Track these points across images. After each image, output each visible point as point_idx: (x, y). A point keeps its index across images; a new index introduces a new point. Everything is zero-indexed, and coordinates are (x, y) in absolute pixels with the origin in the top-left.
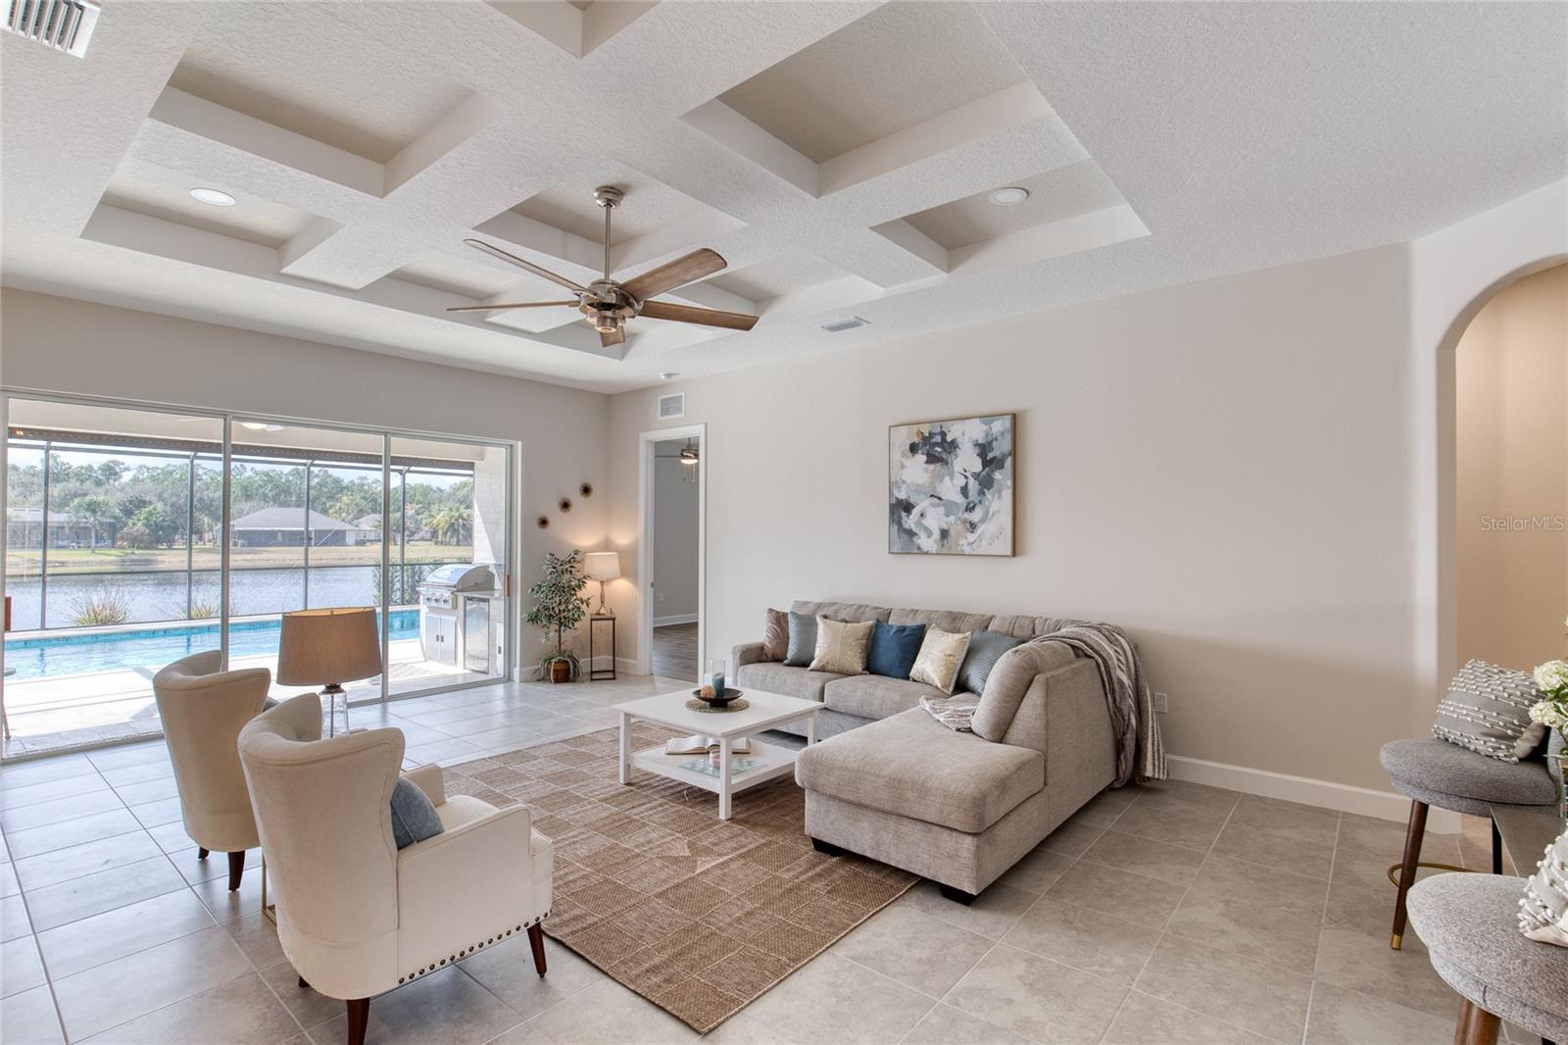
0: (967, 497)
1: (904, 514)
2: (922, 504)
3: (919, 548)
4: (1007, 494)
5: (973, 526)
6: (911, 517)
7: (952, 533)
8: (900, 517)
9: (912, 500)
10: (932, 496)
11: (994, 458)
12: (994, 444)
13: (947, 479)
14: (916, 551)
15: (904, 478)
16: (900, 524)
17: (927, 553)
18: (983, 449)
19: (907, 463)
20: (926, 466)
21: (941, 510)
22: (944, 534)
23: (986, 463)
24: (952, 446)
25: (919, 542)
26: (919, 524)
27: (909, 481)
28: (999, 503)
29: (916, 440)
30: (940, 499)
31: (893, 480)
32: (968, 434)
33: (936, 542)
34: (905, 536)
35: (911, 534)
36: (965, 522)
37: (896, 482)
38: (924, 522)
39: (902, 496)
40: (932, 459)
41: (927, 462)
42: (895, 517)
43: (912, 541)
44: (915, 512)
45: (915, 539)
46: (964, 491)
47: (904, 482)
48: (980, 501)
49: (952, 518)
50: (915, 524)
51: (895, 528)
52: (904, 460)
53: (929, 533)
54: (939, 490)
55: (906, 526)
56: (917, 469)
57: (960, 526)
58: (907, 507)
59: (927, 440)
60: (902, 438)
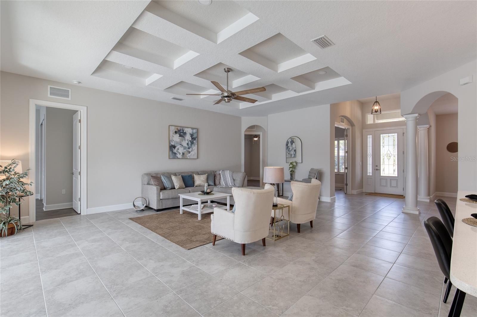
0: (188, 146)
1: (173, 149)
2: (178, 146)
3: (177, 157)
4: (196, 146)
5: (189, 152)
6: (175, 149)
7: (185, 154)
8: (172, 149)
9: (176, 145)
10: (180, 145)
11: (194, 138)
12: (194, 135)
13: (184, 141)
14: (176, 158)
15: (173, 139)
16: (172, 151)
17: (179, 158)
18: (192, 135)
19: (174, 136)
20: (179, 137)
21: (183, 148)
22: (183, 154)
23: (192, 139)
24: (185, 133)
25: (177, 156)
26: (177, 151)
27: (175, 140)
28: (195, 148)
29: (176, 130)
30: (182, 145)
31: (170, 139)
32: (189, 131)
33: (181, 156)
34: (174, 154)
35: (175, 154)
36: (188, 151)
37: (171, 140)
38: (178, 151)
39: (173, 144)
40: (180, 136)
41: (179, 136)
42: (171, 149)
44: (176, 148)
45: (176, 155)
46: (188, 144)
47: (173, 140)
48: (191, 147)
49: (185, 150)
51: (171, 152)
52: (173, 135)
53: (180, 154)
54: (182, 143)
55: (174, 152)
56: (176, 138)
57: (187, 152)
58: (174, 147)
59: (179, 131)
60: (173, 129)
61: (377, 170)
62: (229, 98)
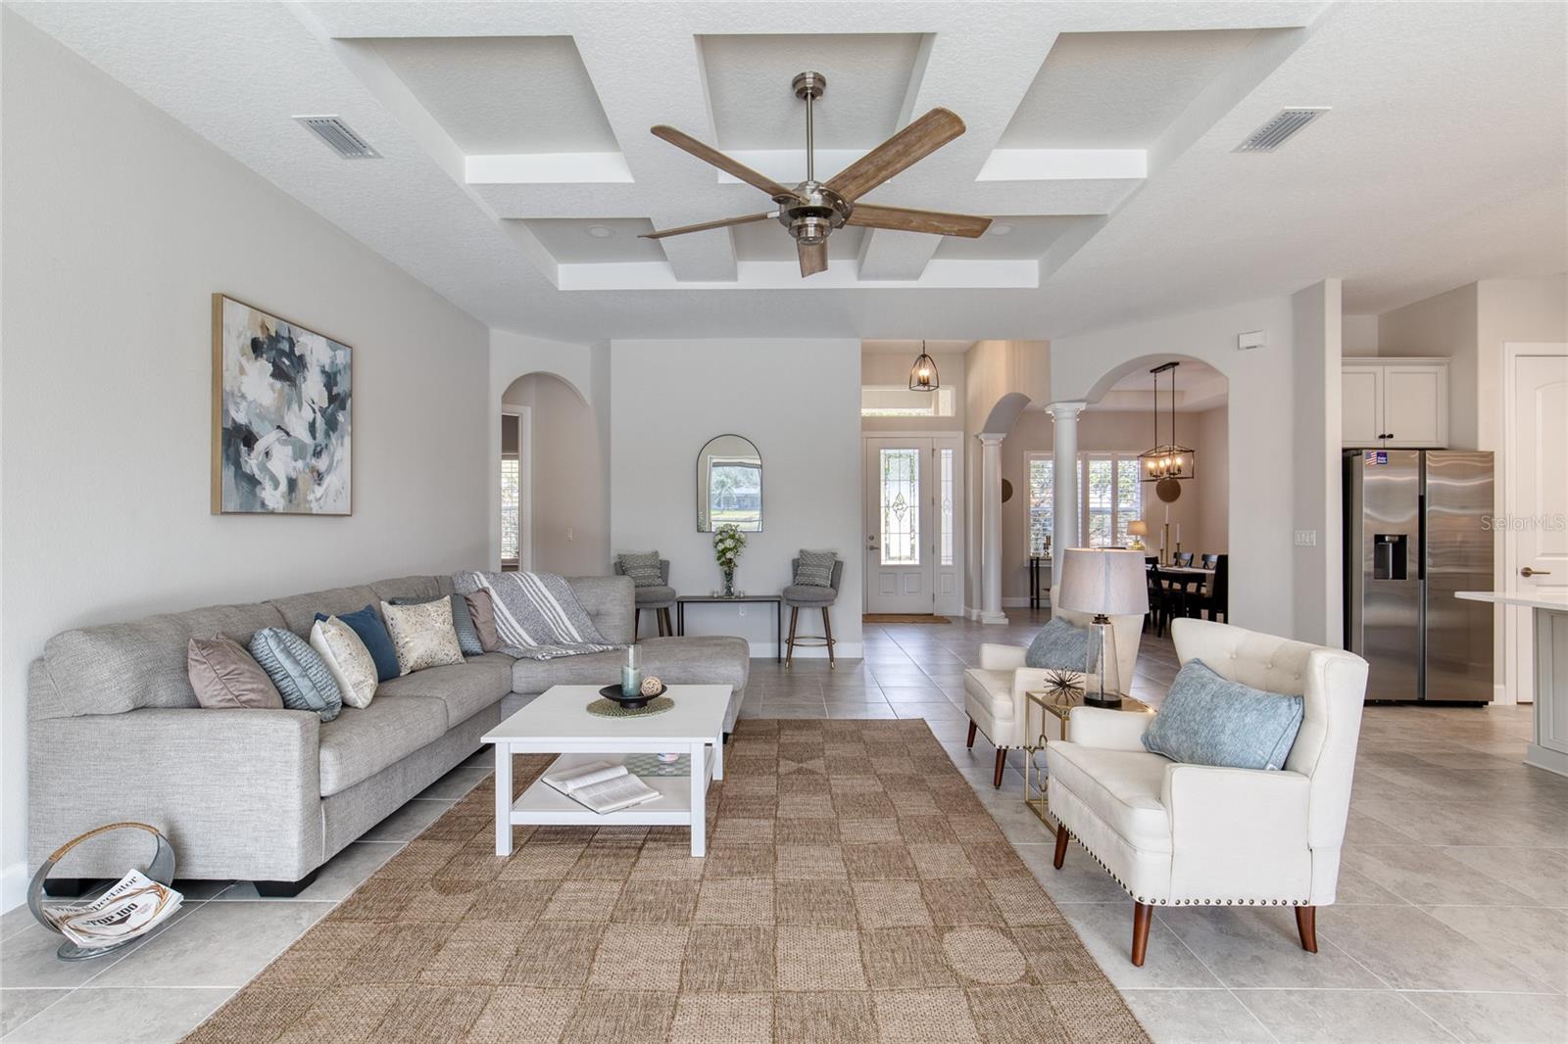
0: (314, 438)
1: (243, 449)
2: (268, 439)
3: (263, 504)
4: (347, 440)
5: (319, 477)
6: (253, 455)
7: (301, 484)
8: (238, 453)
9: (255, 429)
10: (279, 427)
11: (339, 394)
12: (339, 378)
13: (295, 406)
14: (259, 510)
15: (244, 389)
16: (238, 465)
17: (272, 513)
18: (330, 379)
19: (248, 366)
20: (271, 380)
21: (289, 450)
22: (292, 484)
23: (332, 399)
24: (300, 363)
25: (264, 495)
26: (263, 468)
27: (250, 398)
28: (341, 451)
29: (259, 335)
30: (288, 434)
31: (224, 387)
32: (316, 353)
33: (283, 497)
34: (244, 486)
35: (253, 482)
36: (313, 470)
37: (230, 394)
38: (269, 465)
39: (241, 418)
40: (279, 374)
41: (273, 375)
42: (231, 451)
43: (255, 495)
44: (260, 446)
45: (258, 489)
46: (312, 427)
47: (243, 397)
48: (327, 445)
49: (300, 464)
50: (258, 465)
51: (229, 473)
52: (244, 361)
53: (276, 484)
54: (286, 420)
55: (247, 470)
56: (256, 384)
57: (308, 476)
58: (249, 439)
59: (275, 340)
60: (240, 326)
61: (872, 548)
62: (824, 222)
